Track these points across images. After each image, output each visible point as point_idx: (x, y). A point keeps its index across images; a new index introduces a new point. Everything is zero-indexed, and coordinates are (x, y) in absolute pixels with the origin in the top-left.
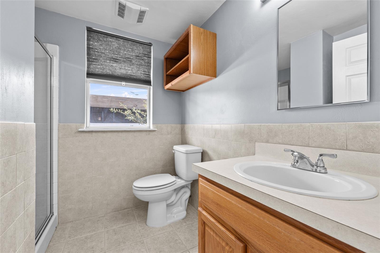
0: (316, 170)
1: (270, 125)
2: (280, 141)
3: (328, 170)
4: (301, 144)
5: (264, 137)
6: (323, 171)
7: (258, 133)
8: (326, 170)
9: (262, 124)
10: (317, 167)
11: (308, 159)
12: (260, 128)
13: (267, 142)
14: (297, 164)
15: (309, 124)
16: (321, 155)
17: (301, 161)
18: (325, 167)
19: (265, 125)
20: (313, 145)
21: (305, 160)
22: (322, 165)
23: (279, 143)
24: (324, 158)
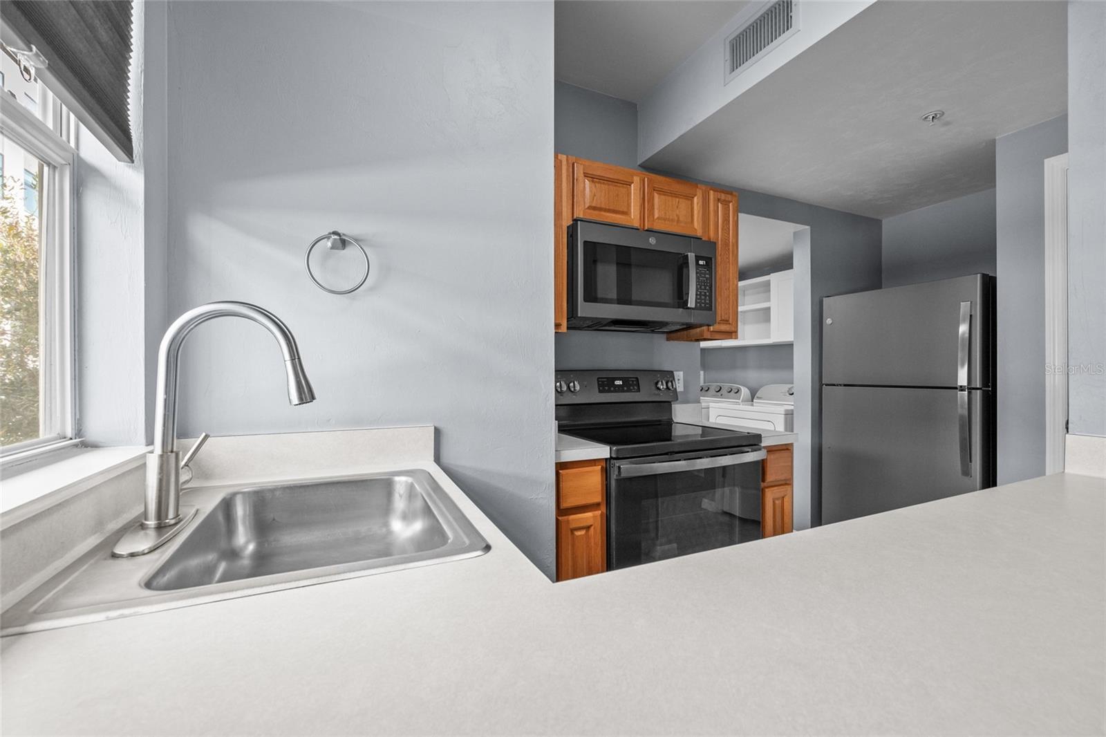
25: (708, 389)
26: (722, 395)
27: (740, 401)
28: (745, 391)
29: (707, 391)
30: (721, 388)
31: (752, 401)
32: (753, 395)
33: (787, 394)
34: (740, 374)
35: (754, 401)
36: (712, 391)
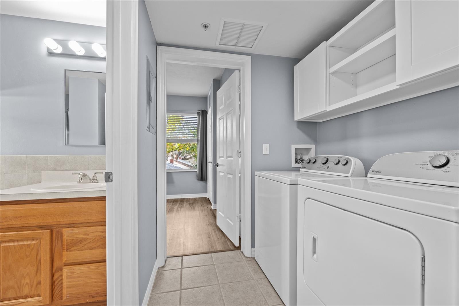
0: (93, 182)
1: (57, 156)
2: (67, 168)
3: (99, 182)
4: (83, 169)
5: (51, 166)
6: (96, 182)
7: (45, 164)
8: (98, 181)
9: (49, 155)
10: (93, 180)
11: (88, 177)
12: (47, 158)
13: (55, 170)
14: (81, 181)
15: (88, 156)
16: (95, 173)
17: (84, 178)
18: (97, 179)
19: (52, 156)
20: (91, 169)
21: (86, 177)
22: (96, 179)
23: (67, 170)
24: (97, 174)
25: (316, 160)
26: (328, 167)
27: (349, 175)
28: (355, 163)
29: (314, 163)
30: (327, 160)
31: (366, 176)
32: (367, 168)
33: (430, 167)
34: (351, 145)
35: (369, 175)
36: (319, 164)
